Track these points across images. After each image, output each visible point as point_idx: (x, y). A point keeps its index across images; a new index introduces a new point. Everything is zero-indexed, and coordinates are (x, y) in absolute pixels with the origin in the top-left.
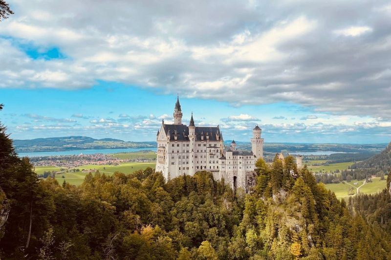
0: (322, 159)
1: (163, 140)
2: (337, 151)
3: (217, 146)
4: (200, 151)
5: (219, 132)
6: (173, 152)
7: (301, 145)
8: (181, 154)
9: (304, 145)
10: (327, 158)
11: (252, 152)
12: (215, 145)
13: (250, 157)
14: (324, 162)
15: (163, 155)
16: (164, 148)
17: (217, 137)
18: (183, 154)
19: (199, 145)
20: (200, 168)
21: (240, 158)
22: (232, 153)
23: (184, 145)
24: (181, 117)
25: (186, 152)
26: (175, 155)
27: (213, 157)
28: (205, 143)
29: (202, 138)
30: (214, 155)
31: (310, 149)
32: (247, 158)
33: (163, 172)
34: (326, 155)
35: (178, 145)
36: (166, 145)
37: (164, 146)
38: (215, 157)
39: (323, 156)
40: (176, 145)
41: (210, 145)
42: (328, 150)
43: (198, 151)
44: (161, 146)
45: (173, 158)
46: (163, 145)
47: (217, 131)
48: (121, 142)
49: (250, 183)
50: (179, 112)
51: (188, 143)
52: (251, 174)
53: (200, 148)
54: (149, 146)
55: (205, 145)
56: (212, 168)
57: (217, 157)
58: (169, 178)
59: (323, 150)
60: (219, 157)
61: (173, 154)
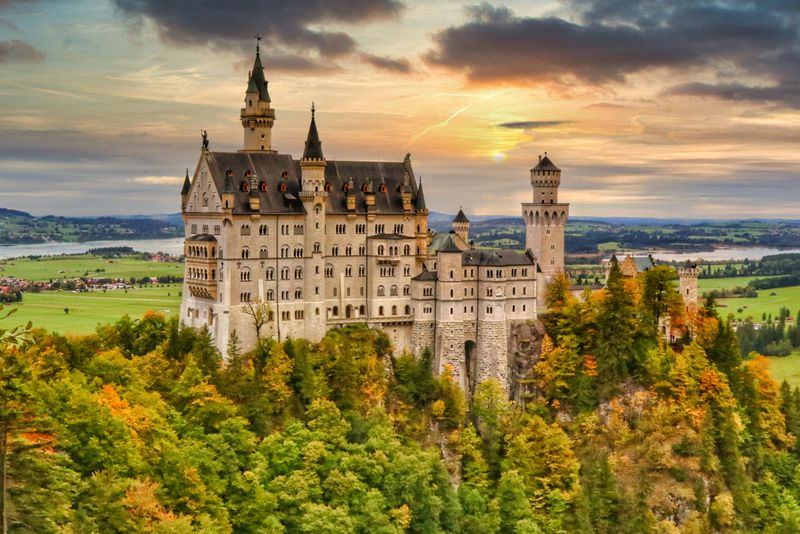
0: (734, 275)
1: (206, 210)
2: (782, 247)
3: (405, 233)
4: (342, 252)
5: (412, 182)
6: (245, 254)
7: (665, 226)
8: (272, 264)
9: (676, 226)
10: (750, 268)
11: (529, 254)
12: (399, 228)
13: (524, 273)
14: (744, 283)
15: (207, 268)
16: (211, 239)
17: (407, 198)
18: (282, 264)
19: (341, 229)
20: (342, 311)
21: (490, 274)
22: (459, 256)
23: (285, 230)
24: (270, 125)
25: (291, 254)
26: (254, 267)
27: (392, 273)
28: (361, 221)
29: (352, 203)
30: (396, 264)
31: (694, 241)
32: (514, 273)
33: (211, 329)
34: (746, 262)
35: (263, 231)
36: (217, 228)
37: (211, 232)
38: (400, 271)
39: (739, 262)
40: (255, 228)
41: (380, 228)
42: (751, 243)
43: (335, 251)
44: (200, 231)
45: (246, 276)
46: (205, 228)
47: (406, 178)
48: (21, 219)
49: (525, 362)
50: (263, 105)
51: (299, 222)
52: (527, 331)
53: (342, 241)
54: (123, 231)
55: (360, 229)
56: (388, 313)
57: (407, 271)
58: (232, 351)
59: (739, 244)
60: (413, 274)
61: (245, 263)
